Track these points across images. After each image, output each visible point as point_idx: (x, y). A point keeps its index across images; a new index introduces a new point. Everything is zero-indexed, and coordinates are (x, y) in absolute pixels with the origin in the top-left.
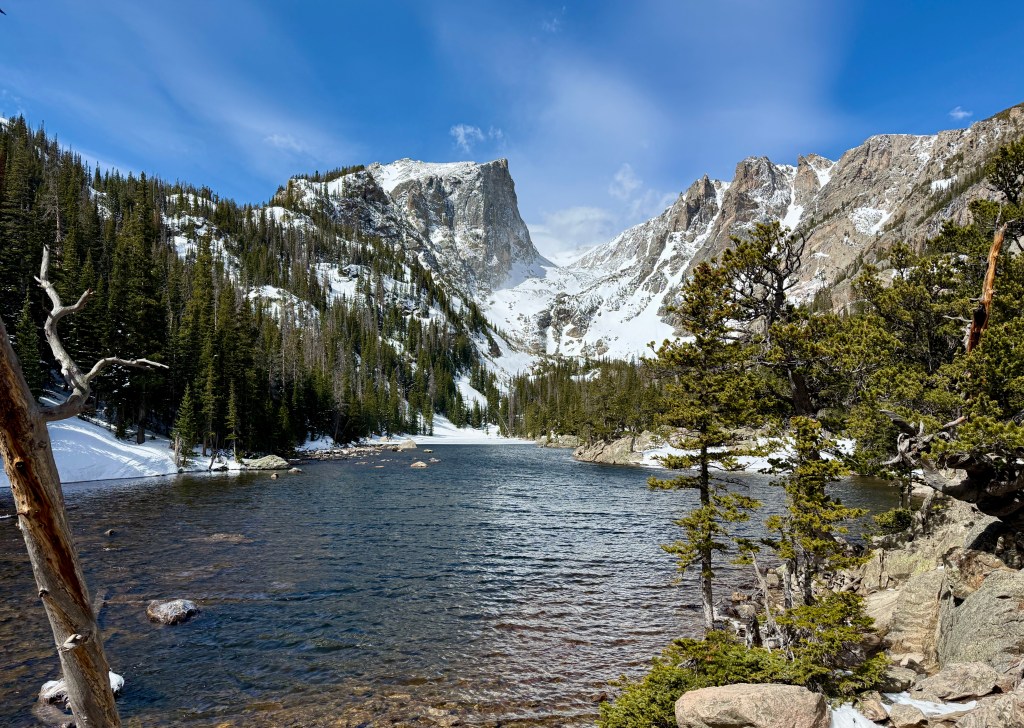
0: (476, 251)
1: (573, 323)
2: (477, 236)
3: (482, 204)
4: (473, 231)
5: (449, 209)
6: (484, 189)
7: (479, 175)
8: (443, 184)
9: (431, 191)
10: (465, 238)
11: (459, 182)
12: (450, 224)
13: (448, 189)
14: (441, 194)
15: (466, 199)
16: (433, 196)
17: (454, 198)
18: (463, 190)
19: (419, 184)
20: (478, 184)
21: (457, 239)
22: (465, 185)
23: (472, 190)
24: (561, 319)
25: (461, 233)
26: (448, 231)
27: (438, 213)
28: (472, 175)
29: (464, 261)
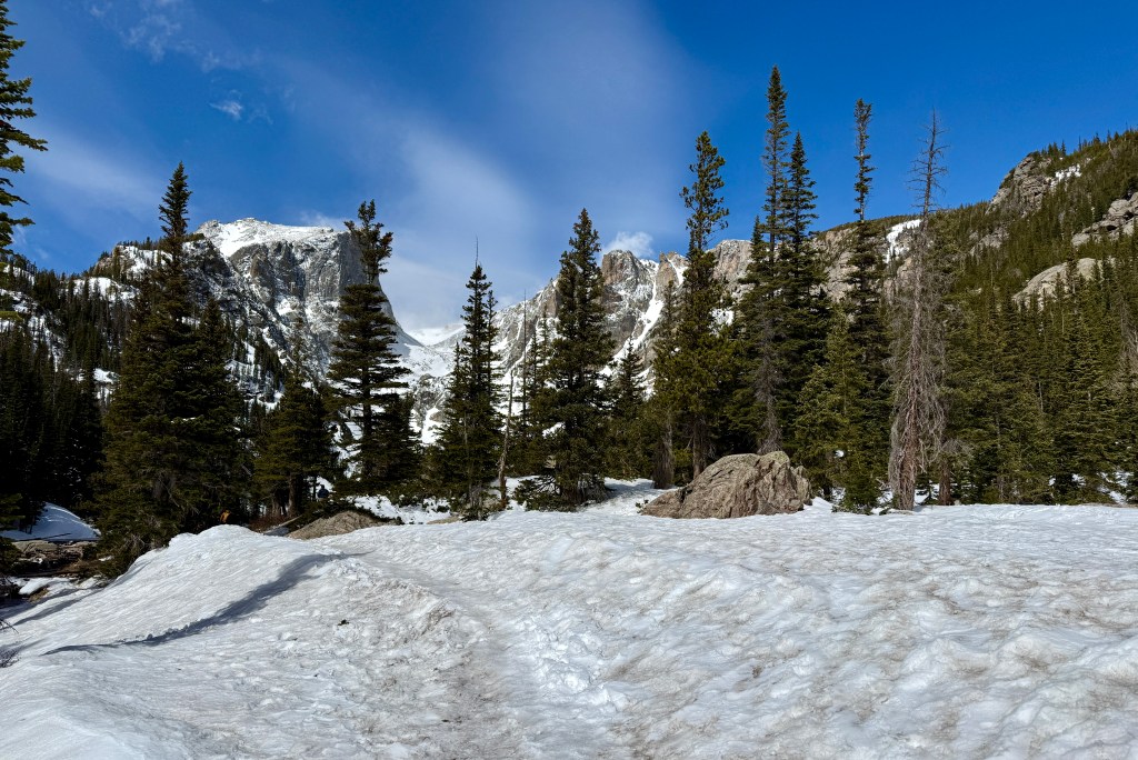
0: (330, 325)
1: (438, 407)
2: (332, 309)
3: (338, 274)
4: (328, 303)
5: (299, 277)
6: (340, 259)
7: (335, 244)
8: (293, 250)
9: (279, 258)
10: (317, 310)
11: (313, 250)
12: (300, 294)
13: (298, 256)
14: (290, 260)
15: (320, 268)
16: (281, 263)
17: (306, 265)
18: (316, 259)
19: (264, 248)
20: (334, 253)
21: (308, 311)
22: (319, 254)
23: (327, 259)
24: (425, 402)
25: (313, 305)
26: (297, 302)
27: (287, 281)
28: (328, 243)
29: (315, 336)
